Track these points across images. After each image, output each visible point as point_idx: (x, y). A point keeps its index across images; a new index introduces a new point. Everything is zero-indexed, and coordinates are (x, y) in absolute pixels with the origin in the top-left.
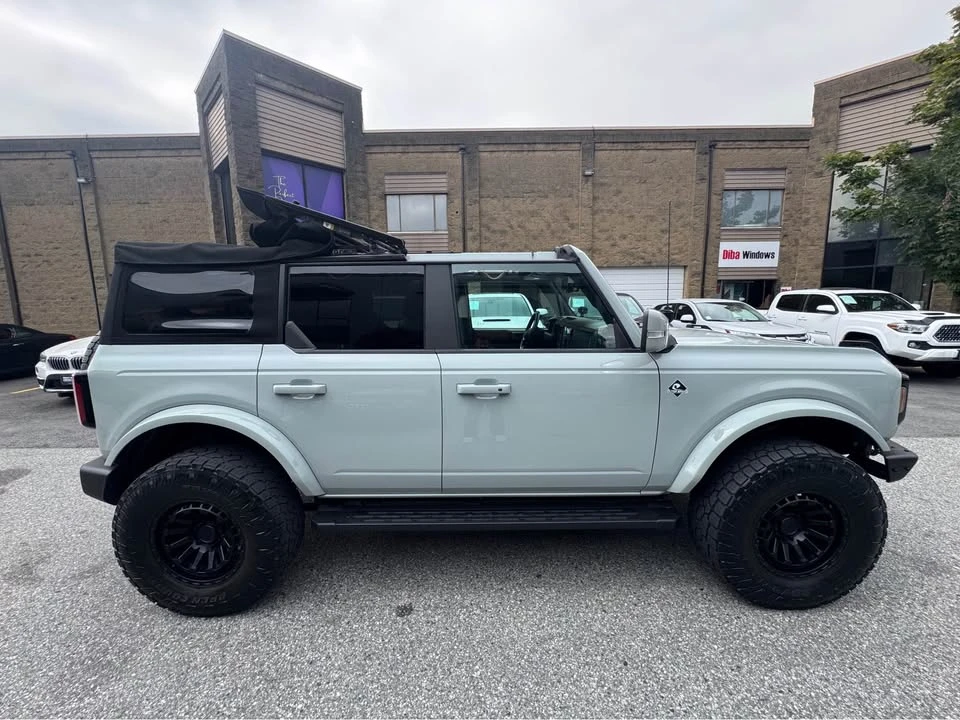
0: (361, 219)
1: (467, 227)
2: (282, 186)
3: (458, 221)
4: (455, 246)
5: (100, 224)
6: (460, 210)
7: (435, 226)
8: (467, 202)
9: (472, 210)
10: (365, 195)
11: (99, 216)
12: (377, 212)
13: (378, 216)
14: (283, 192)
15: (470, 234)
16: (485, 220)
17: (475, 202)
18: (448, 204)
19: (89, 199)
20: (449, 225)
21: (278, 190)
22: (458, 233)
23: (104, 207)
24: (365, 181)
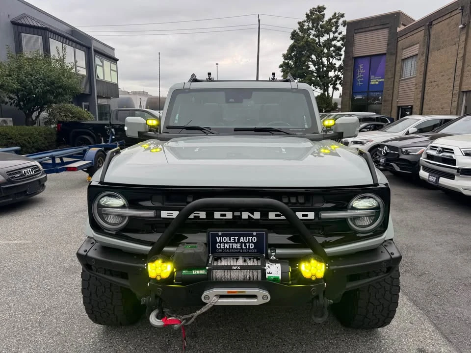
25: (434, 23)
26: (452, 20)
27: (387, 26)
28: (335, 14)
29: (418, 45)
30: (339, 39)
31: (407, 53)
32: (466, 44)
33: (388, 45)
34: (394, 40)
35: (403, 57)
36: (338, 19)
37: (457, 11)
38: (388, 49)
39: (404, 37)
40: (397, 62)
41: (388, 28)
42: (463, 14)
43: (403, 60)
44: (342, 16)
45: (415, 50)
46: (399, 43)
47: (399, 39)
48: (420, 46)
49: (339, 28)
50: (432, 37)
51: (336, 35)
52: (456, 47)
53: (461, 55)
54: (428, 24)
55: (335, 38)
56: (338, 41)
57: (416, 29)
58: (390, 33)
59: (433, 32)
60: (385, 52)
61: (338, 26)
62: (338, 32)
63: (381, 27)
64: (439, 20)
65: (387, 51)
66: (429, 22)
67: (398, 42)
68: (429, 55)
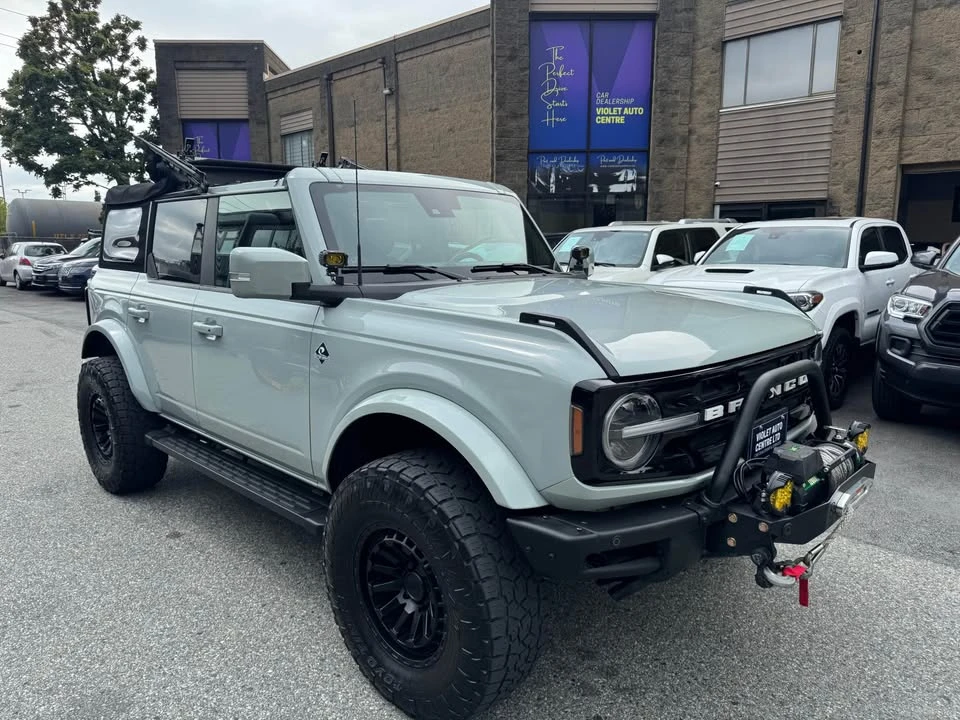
0: (676, 92)
1: (878, 78)
2: (557, 61)
3: (861, 71)
4: (847, 122)
5: (398, 141)
6: (865, 47)
7: (811, 88)
8: (884, 26)
9: (894, 42)
10: (688, 51)
11: (398, 131)
12: (706, 76)
13: (707, 84)
14: (557, 70)
15: (880, 94)
16: (921, 60)
17: (901, 24)
18: (842, 38)
19: (392, 112)
20: (839, 80)
21: (551, 68)
22: (858, 95)
23: (403, 119)
24: (691, 23)
25: (335, 77)
26: (368, 77)
27: (243, 66)
28: (118, 18)
29: (311, 112)
30: (132, 74)
31: (291, 124)
32: (397, 123)
33: (250, 103)
34: (259, 95)
35: (284, 132)
36: (127, 31)
37: (376, 65)
38: (251, 113)
39: (280, 93)
40: (272, 139)
41: (244, 69)
42: (387, 72)
43: (284, 136)
44: (136, 25)
45: (306, 120)
46: (270, 102)
47: (270, 96)
48: (315, 114)
49: (131, 50)
50: (335, 101)
51: (127, 64)
52: (380, 126)
53: (391, 142)
54: (325, 77)
55: (123, 72)
56: (133, 79)
57: (303, 82)
58: (250, 81)
59: (335, 94)
60: (246, 117)
61: (129, 47)
62: (131, 59)
63: (231, 65)
64: (345, 73)
65: (249, 115)
66: (327, 73)
67: (267, 101)
68: (336, 134)
